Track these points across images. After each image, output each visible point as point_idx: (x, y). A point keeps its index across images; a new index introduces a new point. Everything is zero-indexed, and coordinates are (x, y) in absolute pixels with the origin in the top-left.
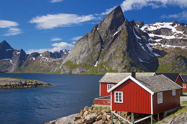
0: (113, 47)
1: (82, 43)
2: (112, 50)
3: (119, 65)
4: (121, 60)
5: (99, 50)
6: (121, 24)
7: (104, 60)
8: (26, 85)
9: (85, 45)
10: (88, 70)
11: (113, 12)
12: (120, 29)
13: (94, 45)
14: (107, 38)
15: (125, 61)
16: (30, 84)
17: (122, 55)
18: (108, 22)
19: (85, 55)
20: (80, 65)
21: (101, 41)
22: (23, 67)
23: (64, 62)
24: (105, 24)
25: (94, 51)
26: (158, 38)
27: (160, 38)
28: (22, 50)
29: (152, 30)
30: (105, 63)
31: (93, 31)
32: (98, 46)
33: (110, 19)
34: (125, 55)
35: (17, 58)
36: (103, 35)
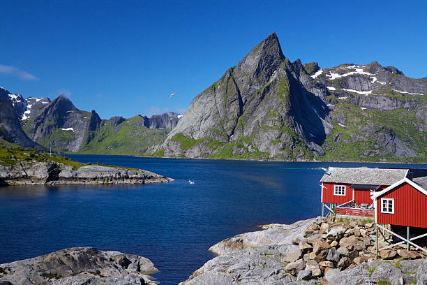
0: (261, 109)
1: (204, 101)
2: (260, 115)
3: (273, 143)
4: (277, 132)
5: (236, 114)
6: (275, 67)
7: (245, 134)
8: (127, 178)
9: (210, 105)
10: (215, 152)
11: (263, 45)
12: (275, 76)
13: (226, 106)
14: (252, 91)
15: (283, 135)
16: (134, 176)
17: (278, 124)
18: (252, 62)
19: (209, 123)
20: (201, 141)
21: (240, 98)
23: (171, 136)
24: (247, 66)
25: (226, 116)
26: (343, 94)
27: (348, 93)
28: (94, 112)
29: (333, 78)
30: (248, 140)
31: (226, 79)
32: (234, 107)
33: (257, 57)
34: (283, 125)
35: (85, 127)
36: (242, 87)
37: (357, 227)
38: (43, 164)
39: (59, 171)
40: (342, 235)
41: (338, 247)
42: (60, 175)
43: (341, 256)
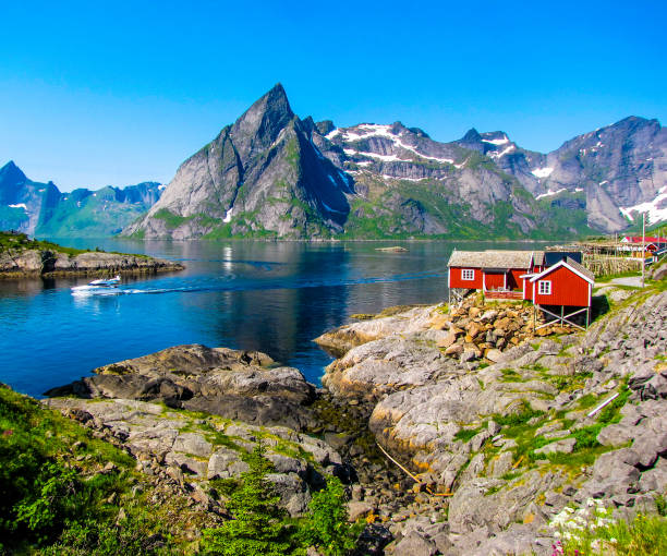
0: (265, 177)
1: (194, 167)
2: (265, 184)
3: (282, 219)
4: (286, 205)
5: (234, 184)
6: (282, 126)
7: (247, 208)
9: (203, 173)
10: (209, 231)
11: (266, 98)
12: (282, 135)
13: (223, 173)
14: (254, 155)
15: (294, 210)
17: (287, 195)
18: (254, 120)
19: (202, 195)
20: (191, 218)
21: (239, 164)
22: (53, 222)
23: (153, 211)
24: (248, 124)
25: (222, 186)
26: (364, 159)
27: (368, 159)
28: (51, 183)
29: (351, 140)
30: (251, 216)
31: (221, 140)
32: (233, 176)
33: (259, 113)
34: (294, 197)
35: (40, 203)
36: (242, 150)
37: (508, 310)
38: (35, 251)
39: (55, 261)
40: (495, 318)
41: (493, 329)
42: (58, 264)
43: (498, 337)
